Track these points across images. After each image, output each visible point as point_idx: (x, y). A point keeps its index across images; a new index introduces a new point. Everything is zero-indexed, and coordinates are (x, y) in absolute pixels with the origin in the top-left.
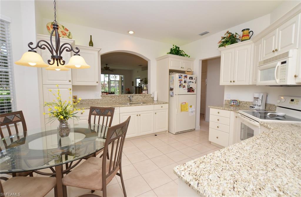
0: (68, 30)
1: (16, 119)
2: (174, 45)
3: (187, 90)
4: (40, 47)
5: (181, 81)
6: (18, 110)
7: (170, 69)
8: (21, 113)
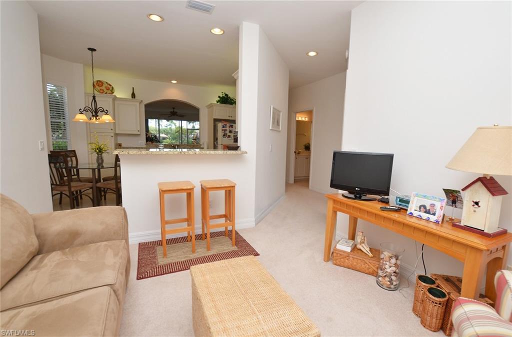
0: (111, 85)
1: (71, 155)
2: (222, 93)
3: (233, 140)
4: (85, 111)
5: (225, 130)
6: (73, 149)
7: (214, 118)
8: (74, 151)
